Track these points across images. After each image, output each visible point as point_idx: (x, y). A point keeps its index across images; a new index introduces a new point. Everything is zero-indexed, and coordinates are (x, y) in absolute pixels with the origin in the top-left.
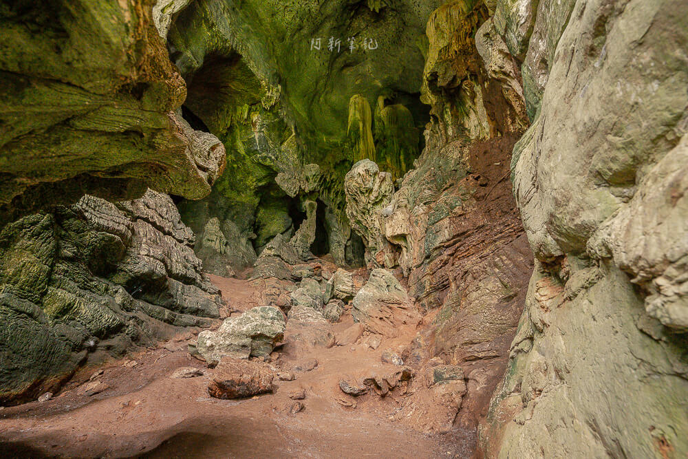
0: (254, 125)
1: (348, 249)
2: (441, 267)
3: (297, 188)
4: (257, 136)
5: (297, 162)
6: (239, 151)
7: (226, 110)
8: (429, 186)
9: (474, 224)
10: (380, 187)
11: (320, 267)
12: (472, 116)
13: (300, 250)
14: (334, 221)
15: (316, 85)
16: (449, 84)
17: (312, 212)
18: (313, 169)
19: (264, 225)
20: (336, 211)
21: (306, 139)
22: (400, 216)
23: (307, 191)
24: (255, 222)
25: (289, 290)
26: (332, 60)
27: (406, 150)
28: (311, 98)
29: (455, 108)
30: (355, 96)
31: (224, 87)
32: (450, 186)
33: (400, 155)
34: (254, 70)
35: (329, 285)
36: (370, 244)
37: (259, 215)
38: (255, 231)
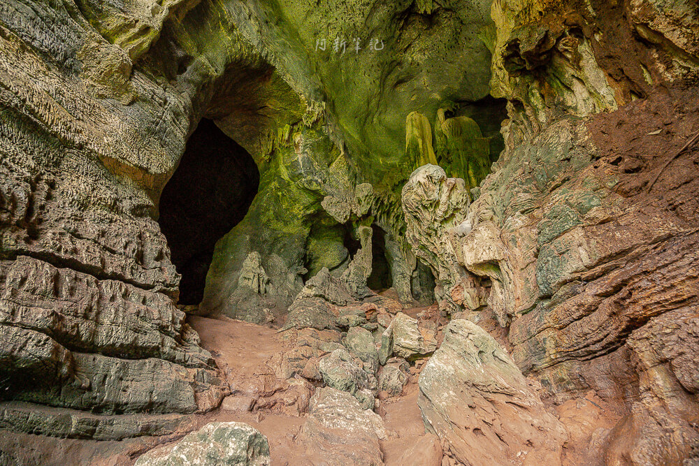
0: (297, 146)
1: (414, 281)
2: (580, 318)
3: (348, 213)
4: (300, 158)
5: (348, 185)
6: (282, 177)
7: (267, 135)
8: (524, 187)
9: (646, 234)
10: (449, 197)
11: (374, 310)
12: (577, 87)
13: (354, 285)
14: (395, 249)
15: (368, 105)
16: (539, 46)
17: (366, 239)
18: (365, 189)
19: (317, 258)
20: (398, 237)
21: (359, 161)
22: (484, 233)
23: (359, 215)
24: (305, 255)
25: (326, 350)
26: (383, 77)
27: (476, 163)
28: (364, 119)
29: (546, 84)
30: (412, 113)
31: (261, 108)
32: (564, 181)
33: (468, 169)
34: (291, 83)
35: (386, 337)
36: (441, 277)
37: (311, 247)
38: (307, 265)
